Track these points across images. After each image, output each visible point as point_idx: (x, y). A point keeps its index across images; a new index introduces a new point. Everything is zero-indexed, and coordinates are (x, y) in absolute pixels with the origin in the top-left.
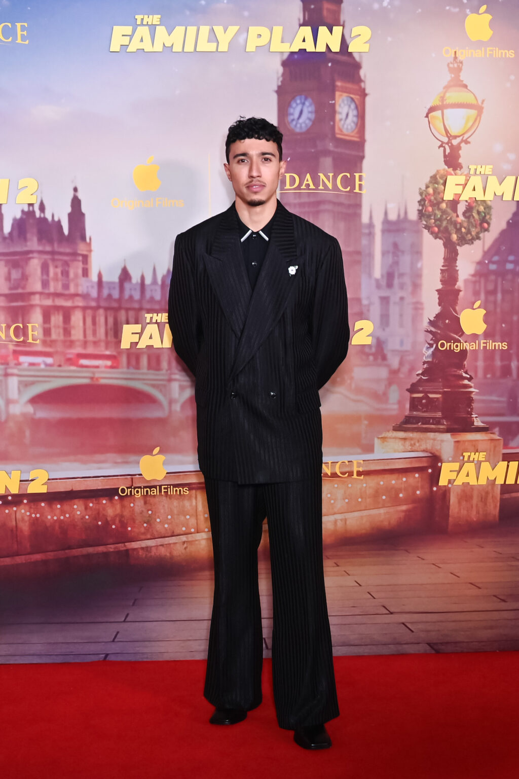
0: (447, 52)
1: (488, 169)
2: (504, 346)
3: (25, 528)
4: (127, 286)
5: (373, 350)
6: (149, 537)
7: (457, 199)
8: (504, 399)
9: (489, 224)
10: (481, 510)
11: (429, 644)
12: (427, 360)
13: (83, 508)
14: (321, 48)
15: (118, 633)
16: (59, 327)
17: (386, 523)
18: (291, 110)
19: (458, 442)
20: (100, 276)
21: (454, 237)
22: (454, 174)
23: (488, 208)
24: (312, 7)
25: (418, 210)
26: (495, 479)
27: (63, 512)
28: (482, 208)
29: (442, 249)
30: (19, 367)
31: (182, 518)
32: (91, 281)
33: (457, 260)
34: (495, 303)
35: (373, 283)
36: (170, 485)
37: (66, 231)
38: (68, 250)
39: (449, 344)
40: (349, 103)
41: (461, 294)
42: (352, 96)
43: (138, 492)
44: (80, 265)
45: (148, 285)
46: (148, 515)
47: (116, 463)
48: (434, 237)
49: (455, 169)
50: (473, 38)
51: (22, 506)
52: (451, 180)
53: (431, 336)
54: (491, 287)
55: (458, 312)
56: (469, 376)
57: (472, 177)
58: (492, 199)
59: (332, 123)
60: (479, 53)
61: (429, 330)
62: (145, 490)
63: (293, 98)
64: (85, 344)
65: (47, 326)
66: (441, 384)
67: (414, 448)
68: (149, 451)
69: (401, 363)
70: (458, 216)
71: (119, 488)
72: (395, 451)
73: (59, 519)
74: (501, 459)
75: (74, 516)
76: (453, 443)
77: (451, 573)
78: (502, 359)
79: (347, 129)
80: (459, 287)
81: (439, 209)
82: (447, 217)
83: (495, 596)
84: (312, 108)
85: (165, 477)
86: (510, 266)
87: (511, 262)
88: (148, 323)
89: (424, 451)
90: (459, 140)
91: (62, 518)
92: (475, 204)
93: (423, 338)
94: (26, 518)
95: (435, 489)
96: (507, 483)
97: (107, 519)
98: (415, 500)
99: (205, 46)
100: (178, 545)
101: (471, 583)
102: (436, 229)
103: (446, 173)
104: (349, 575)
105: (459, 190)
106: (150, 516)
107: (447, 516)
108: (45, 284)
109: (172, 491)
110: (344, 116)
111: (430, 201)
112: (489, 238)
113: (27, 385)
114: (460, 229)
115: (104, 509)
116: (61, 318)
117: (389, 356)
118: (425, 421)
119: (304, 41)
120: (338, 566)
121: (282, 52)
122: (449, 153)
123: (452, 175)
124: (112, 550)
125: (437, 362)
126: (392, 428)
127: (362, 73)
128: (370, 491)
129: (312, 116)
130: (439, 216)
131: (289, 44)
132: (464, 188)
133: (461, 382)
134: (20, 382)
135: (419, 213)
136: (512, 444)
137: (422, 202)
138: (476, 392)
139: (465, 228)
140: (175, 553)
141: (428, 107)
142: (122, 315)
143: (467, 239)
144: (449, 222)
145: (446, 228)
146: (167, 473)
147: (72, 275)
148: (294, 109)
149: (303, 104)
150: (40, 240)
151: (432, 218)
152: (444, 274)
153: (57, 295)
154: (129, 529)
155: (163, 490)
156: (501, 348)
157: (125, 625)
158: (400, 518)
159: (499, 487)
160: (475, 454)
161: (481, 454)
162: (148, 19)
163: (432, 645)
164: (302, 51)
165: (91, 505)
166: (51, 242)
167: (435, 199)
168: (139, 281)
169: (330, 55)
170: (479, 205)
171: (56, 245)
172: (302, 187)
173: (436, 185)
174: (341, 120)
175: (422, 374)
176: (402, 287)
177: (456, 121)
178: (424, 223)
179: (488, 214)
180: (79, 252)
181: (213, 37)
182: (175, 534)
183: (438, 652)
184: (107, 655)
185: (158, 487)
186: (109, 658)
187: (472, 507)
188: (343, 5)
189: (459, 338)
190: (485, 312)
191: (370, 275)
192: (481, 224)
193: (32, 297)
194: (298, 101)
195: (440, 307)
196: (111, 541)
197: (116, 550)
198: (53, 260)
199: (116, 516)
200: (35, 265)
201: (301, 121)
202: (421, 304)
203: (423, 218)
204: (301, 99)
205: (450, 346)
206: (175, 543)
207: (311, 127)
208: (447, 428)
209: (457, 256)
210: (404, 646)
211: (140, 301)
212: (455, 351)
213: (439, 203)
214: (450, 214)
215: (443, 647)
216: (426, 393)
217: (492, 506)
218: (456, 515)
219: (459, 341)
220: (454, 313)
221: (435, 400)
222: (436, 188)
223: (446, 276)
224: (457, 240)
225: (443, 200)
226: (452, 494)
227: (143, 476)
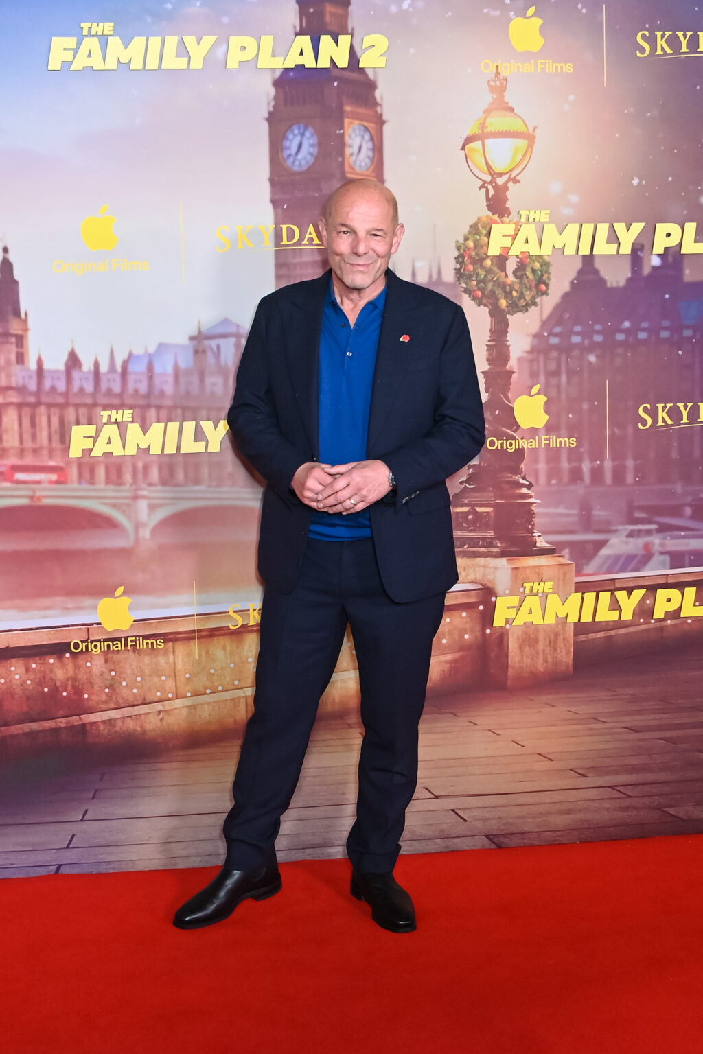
0: (487, 66)
1: (544, 215)
2: (572, 442)
4: (76, 374)
6: (112, 706)
7: (504, 254)
8: (575, 512)
9: (547, 285)
10: (549, 657)
11: (487, 836)
13: (23, 670)
14: (324, 63)
15: (73, 836)
18: (287, 143)
19: (516, 568)
20: (40, 363)
21: (503, 303)
22: (500, 222)
23: (546, 265)
24: (311, 10)
25: (455, 269)
26: (567, 616)
28: (537, 265)
29: (488, 319)
31: (156, 679)
32: (28, 370)
33: (507, 332)
34: (559, 386)
36: (139, 636)
39: (500, 442)
40: (362, 133)
41: (515, 376)
42: (366, 124)
43: (96, 647)
44: (14, 349)
45: (105, 374)
46: (110, 677)
47: (66, 609)
48: (476, 304)
49: (501, 216)
50: (520, 47)
52: (497, 230)
54: (552, 366)
55: (511, 399)
56: (527, 483)
57: (523, 226)
58: (550, 253)
59: (340, 159)
60: (528, 68)
62: (106, 643)
63: (290, 127)
64: (22, 452)
66: (492, 494)
68: (109, 592)
70: (506, 276)
71: (71, 642)
74: (573, 590)
75: (11, 681)
76: (509, 571)
77: (513, 741)
78: (570, 461)
79: (360, 166)
80: (511, 367)
81: (482, 267)
82: (493, 278)
84: (314, 140)
85: (132, 626)
86: (576, 339)
87: (577, 334)
88: (105, 424)
89: (472, 582)
90: (505, 178)
92: (528, 260)
95: (488, 631)
96: (582, 621)
97: (55, 684)
98: (463, 647)
99: (173, 61)
100: (151, 716)
101: (539, 754)
102: (479, 294)
103: (489, 221)
105: (507, 242)
106: (113, 678)
107: (506, 666)
109: (142, 644)
110: (355, 150)
111: (470, 257)
112: (549, 303)
114: (511, 292)
115: (51, 671)
118: (473, 542)
119: (301, 53)
121: (273, 70)
122: (492, 195)
123: (497, 223)
124: (63, 725)
125: (485, 465)
127: (378, 94)
129: (315, 151)
130: (482, 277)
131: (282, 58)
132: (514, 240)
133: (517, 491)
135: (456, 274)
136: (587, 570)
137: (459, 259)
138: (538, 503)
139: (517, 291)
140: (148, 727)
141: (465, 136)
142: (71, 414)
143: (520, 305)
144: (496, 284)
145: (493, 293)
146: (135, 621)
147: (2, 362)
148: (291, 141)
149: (303, 135)
151: (474, 279)
152: (492, 351)
154: (86, 696)
155: (130, 644)
156: (568, 446)
157: (84, 826)
158: (444, 671)
159: (572, 627)
160: (539, 585)
161: (548, 583)
162: (97, 28)
163: (491, 837)
164: (300, 67)
165: (34, 666)
167: (477, 254)
168: (92, 368)
169: (335, 72)
170: (534, 261)
172: (303, 243)
173: (478, 237)
174: (352, 155)
175: (467, 481)
177: (501, 154)
178: (464, 285)
179: (546, 272)
180: (12, 331)
181: (183, 50)
182: (147, 701)
183: (499, 847)
184: (59, 866)
185: (123, 639)
186: (64, 871)
187: (538, 653)
188: (351, 8)
189: (514, 434)
190: (546, 399)
192: (537, 286)
194: (296, 132)
195: (488, 394)
196: (61, 713)
197: (69, 725)
199: (68, 680)
201: (300, 156)
203: (461, 279)
204: (299, 129)
205: (502, 444)
206: (147, 714)
207: (313, 164)
208: (502, 551)
209: (508, 327)
210: (455, 840)
211: (94, 395)
212: (508, 450)
213: (481, 260)
214: (496, 274)
215: (507, 839)
216: (472, 506)
217: (564, 651)
218: (517, 665)
219: (514, 438)
220: (505, 401)
221: (485, 514)
222: (478, 241)
223: (494, 354)
224: (506, 307)
225: (487, 256)
226: (510, 638)
227: (103, 625)
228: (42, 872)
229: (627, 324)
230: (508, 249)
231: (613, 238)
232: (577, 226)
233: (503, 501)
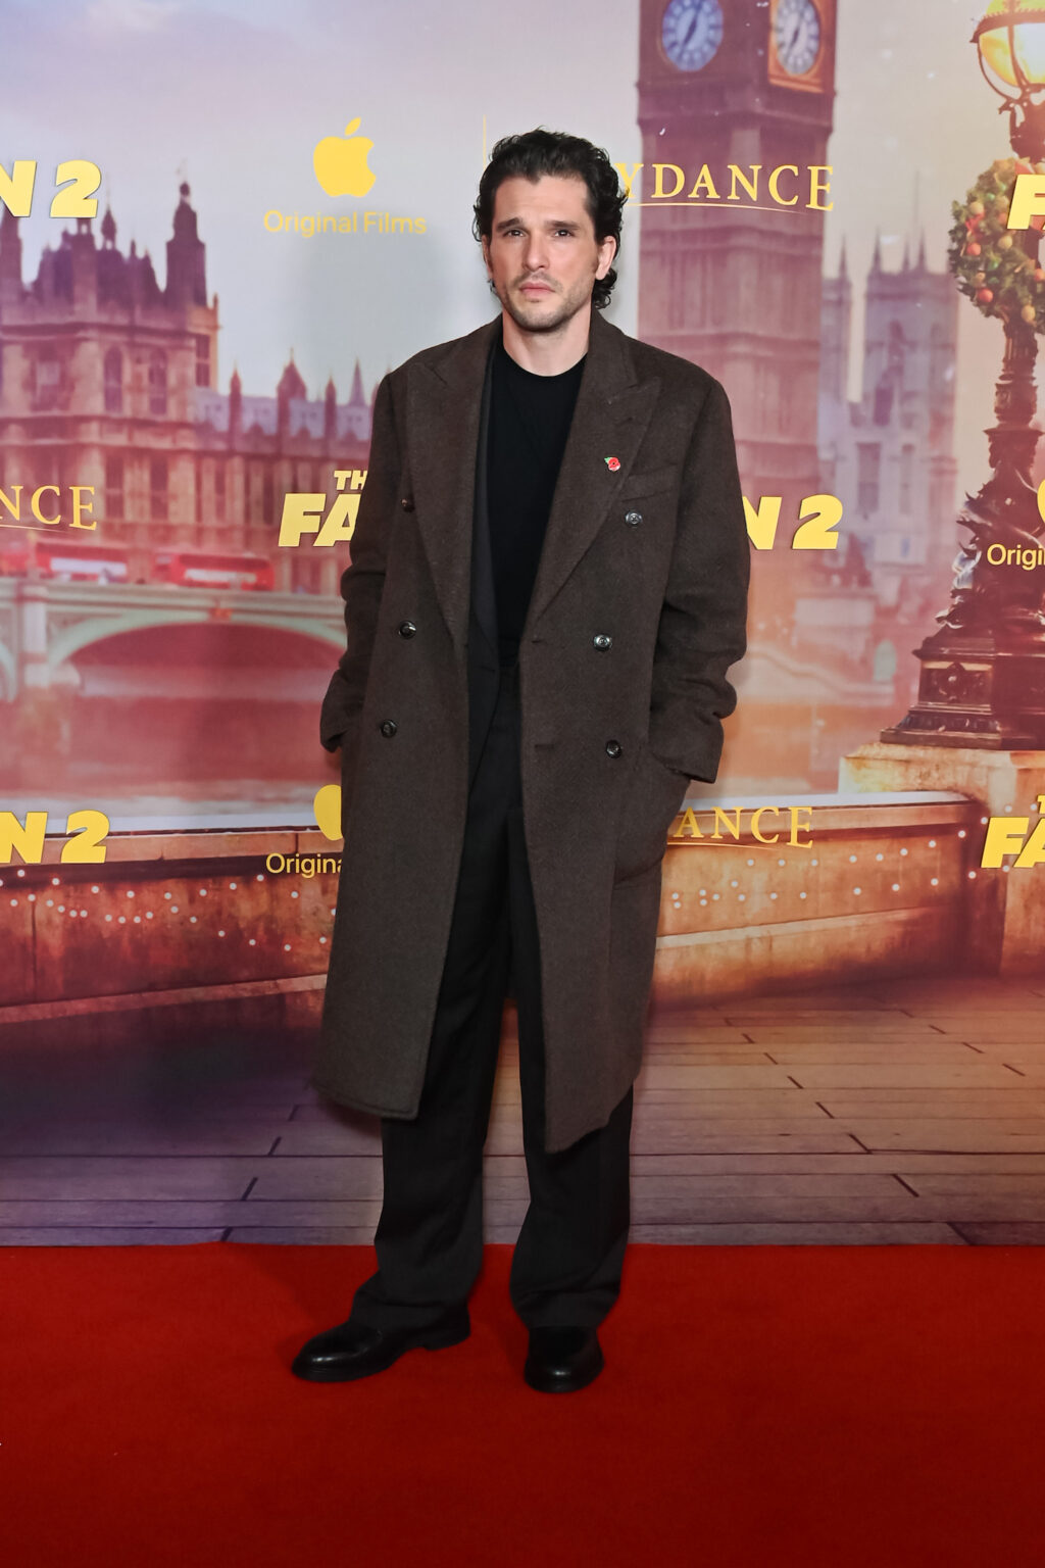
3: (54, 940)
4: (296, 407)
5: (841, 562)
7: (1037, 227)
11: (950, 1224)
12: (960, 587)
13: (185, 899)
15: (255, 1180)
16: (141, 495)
17: (861, 950)
18: (670, 22)
19: (1027, 771)
20: (235, 384)
21: (1030, 313)
22: (1032, 170)
25: (950, 251)
27: (140, 908)
29: (1002, 339)
30: (53, 582)
32: (215, 395)
33: (1033, 364)
35: (846, 413)
37: (162, 281)
38: (164, 323)
39: (1010, 552)
40: (801, 7)
41: (1042, 440)
43: (308, 866)
44: (193, 359)
45: (345, 408)
47: (262, 800)
48: (983, 312)
49: (1035, 160)
51: (49, 893)
52: (1026, 184)
53: (972, 534)
55: (1034, 480)
59: (761, 53)
61: (968, 520)
62: (325, 862)
64: (199, 534)
65: (114, 492)
66: (991, 641)
67: (928, 783)
69: (903, 592)
70: (1038, 266)
71: (267, 856)
72: (885, 789)
73: (130, 922)
75: (164, 916)
76: (1015, 775)
77: (1007, 1066)
79: (795, 65)
80: (1038, 424)
82: (1015, 268)
84: (717, 18)
89: (949, 790)
91: (137, 920)
93: (952, 536)
94: (57, 920)
95: (972, 875)
97: (237, 925)
98: (928, 900)
102: (989, 295)
103: (1014, 168)
104: (776, 1063)
107: (999, 937)
108: (113, 398)
110: (788, 36)
111: (977, 231)
113: (67, 622)
115: (232, 903)
116: (146, 476)
117: (877, 575)
118: (954, 721)
120: (751, 1042)
122: (1022, 124)
123: (1028, 173)
124: (246, 995)
125: (983, 591)
126: (877, 737)
128: (826, 877)
129: (718, 36)
130: (996, 265)
133: (1035, 639)
134: (51, 616)
135: (951, 259)
137: (958, 234)
141: (979, 18)
142: (284, 473)
144: (1019, 279)
145: (1012, 292)
147: (172, 379)
148: (678, 18)
149: (698, 8)
150: (103, 301)
151: (981, 269)
152: (1005, 396)
153: (138, 424)
154: (287, 948)
157: (273, 1164)
158: (893, 938)
163: (959, 1226)
165: (203, 893)
166: (127, 305)
167: (989, 226)
168: (323, 397)
171: (138, 312)
173: (992, 196)
174: (781, 45)
175: (951, 617)
176: (908, 422)
178: (963, 279)
180: (192, 329)
183: (972, 1243)
184: (229, 1230)
186: (235, 1237)
189: (1035, 539)
191: (837, 393)
193: (83, 427)
194: (687, 3)
195: (994, 469)
196: (245, 973)
197: (257, 995)
198: (132, 345)
199: (258, 919)
200: (90, 356)
201: (691, 46)
202: (952, 461)
203: (959, 269)
205: (1014, 556)
207: (716, 57)
208: (1003, 739)
209: (1035, 355)
210: (897, 1227)
211: (324, 443)
212: (1024, 567)
213: (996, 237)
214: (1019, 263)
215: (985, 1232)
216: (957, 660)
218: (1018, 935)
219: (1035, 547)
220: (1024, 482)
221: (977, 675)
222: (992, 203)
223: (1009, 400)
224: (1035, 319)
225: (1006, 230)
226: (1010, 888)
227: (323, 830)
228: (200, 1238)
230: (1043, 220)
233: (1010, 654)
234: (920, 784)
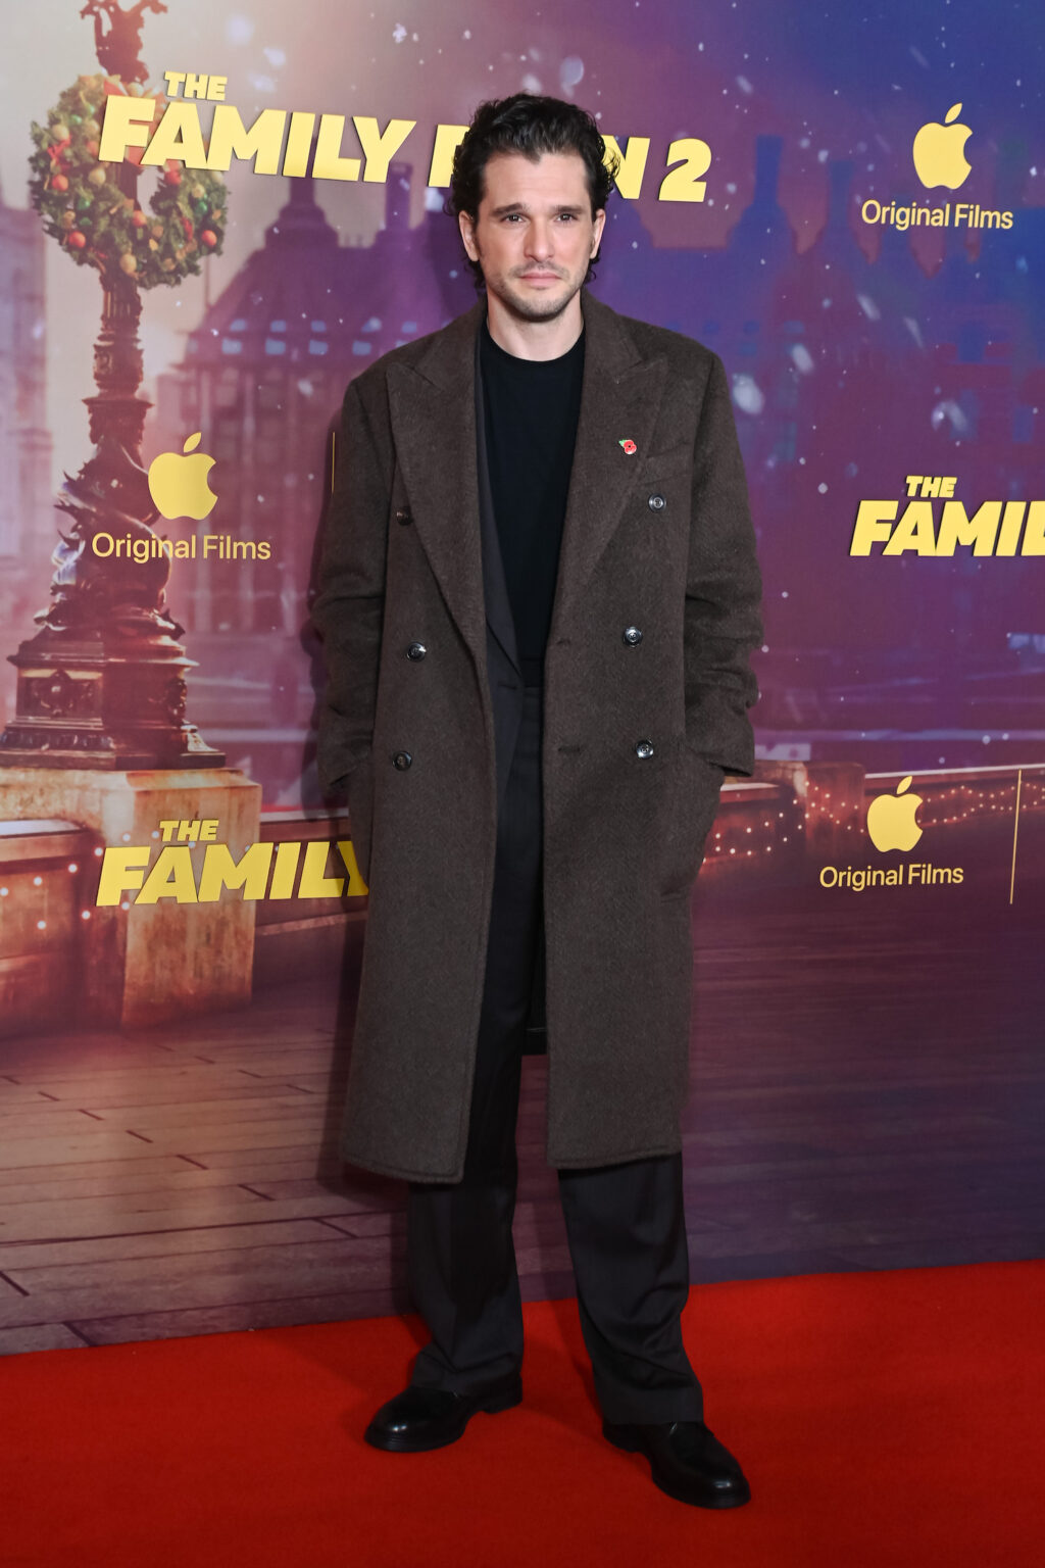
1: (215, 88)
2: (264, 551)
7: (134, 161)
8: (265, 686)
9: (220, 234)
10: (206, 966)
11: (68, 1324)
12: (62, 583)
19: (147, 793)
21: (130, 262)
22: (124, 92)
23: (217, 190)
25: (31, 183)
26: (243, 886)
28: (200, 191)
29: (98, 293)
33: (137, 323)
34: (239, 439)
39: (119, 543)
41: (151, 413)
48: (75, 259)
49: (127, 79)
52: (120, 108)
53: (73, 521)
54: (227, 398)
55: (143, 460)
56: (172, 627)
57: (173, 105)
58: (226, 168)
61: (67, 504)
66: (100, 645)
67: (30, 811)
70: (137, 207)
74: (257, 835)
76: (132, 798)
77: (131, 1133)
78: (258, 585)
80: (144, 394)
81: (88, 184)
82: (111, 208)
83: (242, 1186)
86: (275, 348)
87: (278, 336)
89: (57, 817)
92: (182, 178)
93: (50, 525)
95: (86, 915)
96: (272, 897)
98: (35, 946)
101: (181, 1157)
102: (81, 238)
103: (102, 87)
105: (139, 136)
107: (119, 985)
111: (62, 160)
112: (221, 270)
114: (145, 242)
118: (62, 739)
122: (109, 33)
123: (118, 93)
125: (89, 587)
130: (88, 204)
132: (153, 133)
133: (152, 642)
135: (33, 192)
136: (287, 798)
137: (39, 162)
138: (193, 667)
139: (158, 241)
143: (165, 270)
144: (115, 221)
145: (108, 238)
151: (70, 206)
152: (105, 359)
156: (254, 557)
159: (253, 907)
160: (190, 826)
161: (207, 824)
163: (77, 1325)
167: (77, 156)
170: (193, 181)
173: (79, 120)
175: (51, 618)
178: (49, 218)
179: (218, 207)
183: (93, 1344)
187: (184, 959)
189: (147, 528)
190: (213, 462)
192: (199, 233)
195: (96, 446)
202: (46, 434)
203: (43, 205)
205: (124, 547)
208: (118, 759)
209: (139, 314)
210: (3, 1334)
212: (136, 560)
213: (86, 169)
214: (115, 202)
215: (107, 1329)
216: (61, 667)
217: (236, 955)
218: (142, 982)
219: (148, 537)
220: (132, 461)
221: (86, 685)
222: (79, 127)
223: (110, 365)
224: (136, 271)
225: (98, 163)
226: (130, 928)
229: (375, 324)
230: (141, 152)
231: (353, 146)
232: (282, 115)
233: (123, 660)
234: (21, 812)
